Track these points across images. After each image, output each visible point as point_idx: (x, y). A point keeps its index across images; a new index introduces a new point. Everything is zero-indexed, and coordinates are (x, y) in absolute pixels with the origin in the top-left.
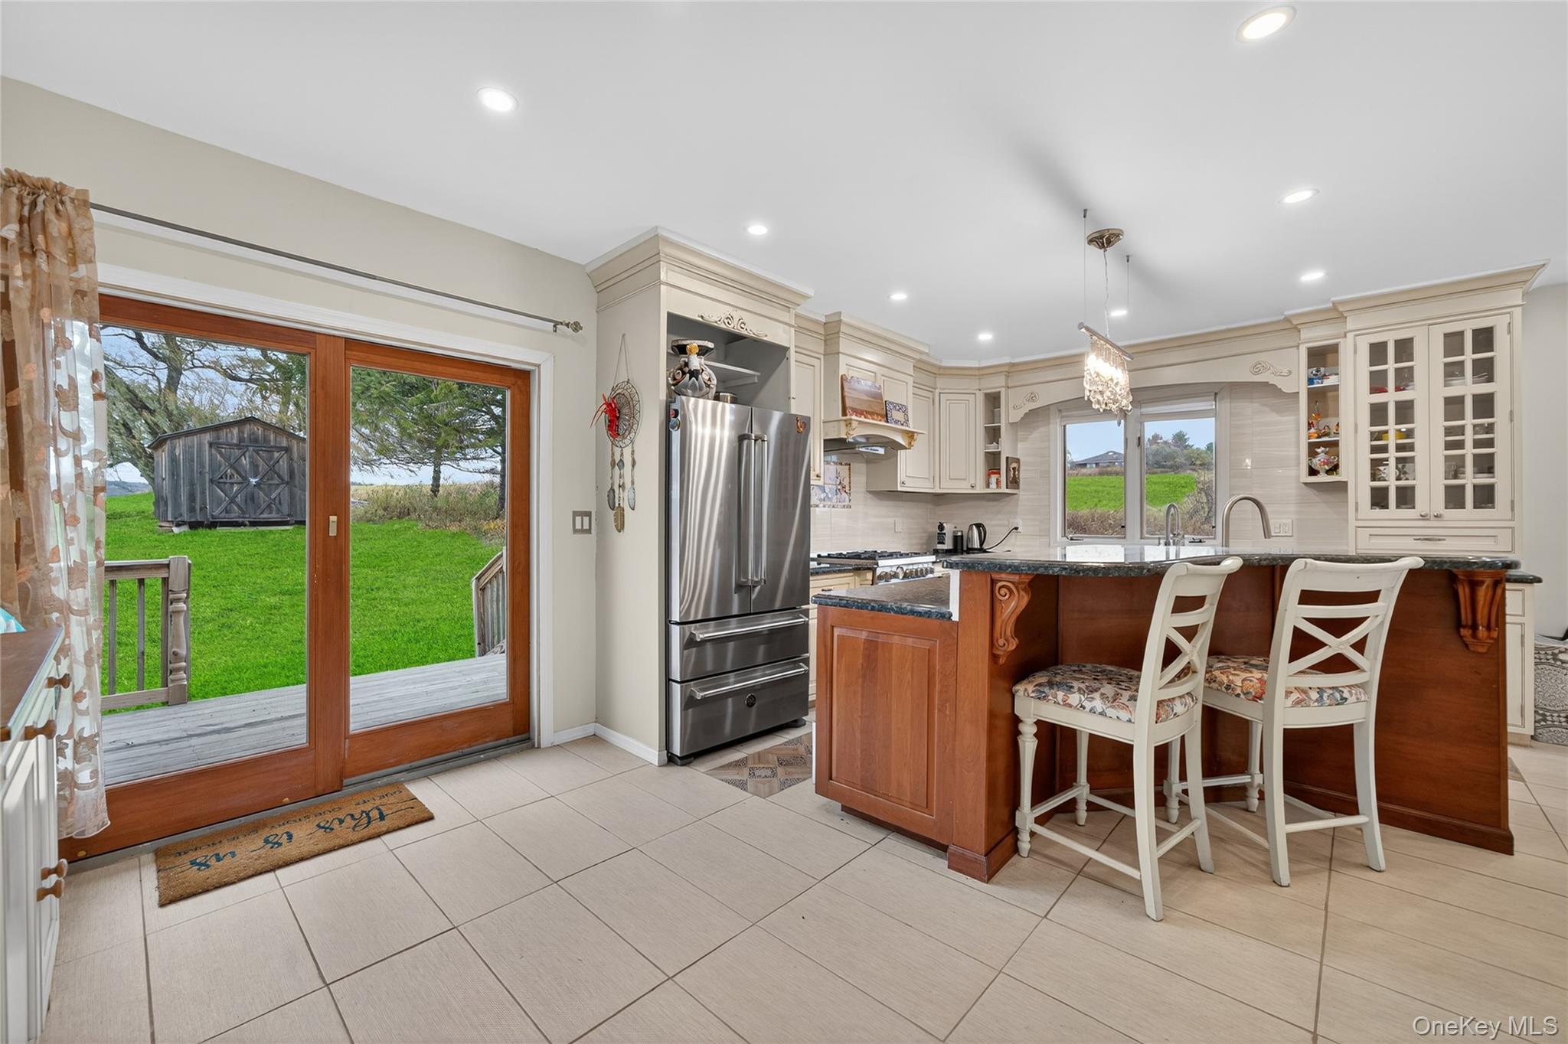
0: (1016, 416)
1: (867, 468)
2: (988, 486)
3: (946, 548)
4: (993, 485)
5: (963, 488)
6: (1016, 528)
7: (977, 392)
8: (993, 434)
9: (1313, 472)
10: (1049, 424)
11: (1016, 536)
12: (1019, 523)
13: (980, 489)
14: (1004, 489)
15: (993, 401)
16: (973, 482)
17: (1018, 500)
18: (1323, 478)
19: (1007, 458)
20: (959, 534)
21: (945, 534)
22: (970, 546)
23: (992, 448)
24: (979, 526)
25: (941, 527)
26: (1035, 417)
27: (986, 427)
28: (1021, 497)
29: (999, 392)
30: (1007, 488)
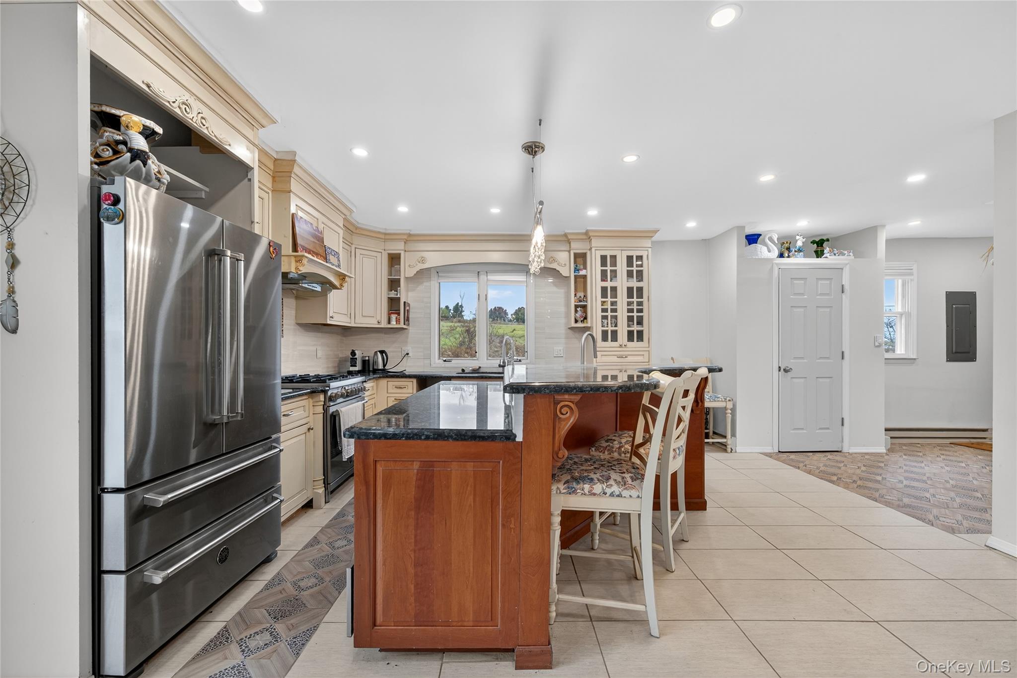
0: (411, 273)
1: (296, 304)
2: (389, 322)
3: (357, 369)
4: (394, 322)
5: (372, 323)
6: (408, 354)
7: (383, 251)
8: (394, 284)
9: (576, 321)
10: (430, 281)
11: (407, 359)
12: (409, 349)
13: (384, 325)
14: (402, 325)
15: (394, 260)
16: (379, 318)
17: (408, 333)
18: (580, 325)
19: (405, 302)
20: (367, 358)
21: (356, 358)
22: (375, 367)
23: (393, 294)
24: (382, 352)
25: (353, 353)
26: (423, 274)
27: (388, 278)
28: (410, 331)
29: (400, 254)
30: (404, 324)
